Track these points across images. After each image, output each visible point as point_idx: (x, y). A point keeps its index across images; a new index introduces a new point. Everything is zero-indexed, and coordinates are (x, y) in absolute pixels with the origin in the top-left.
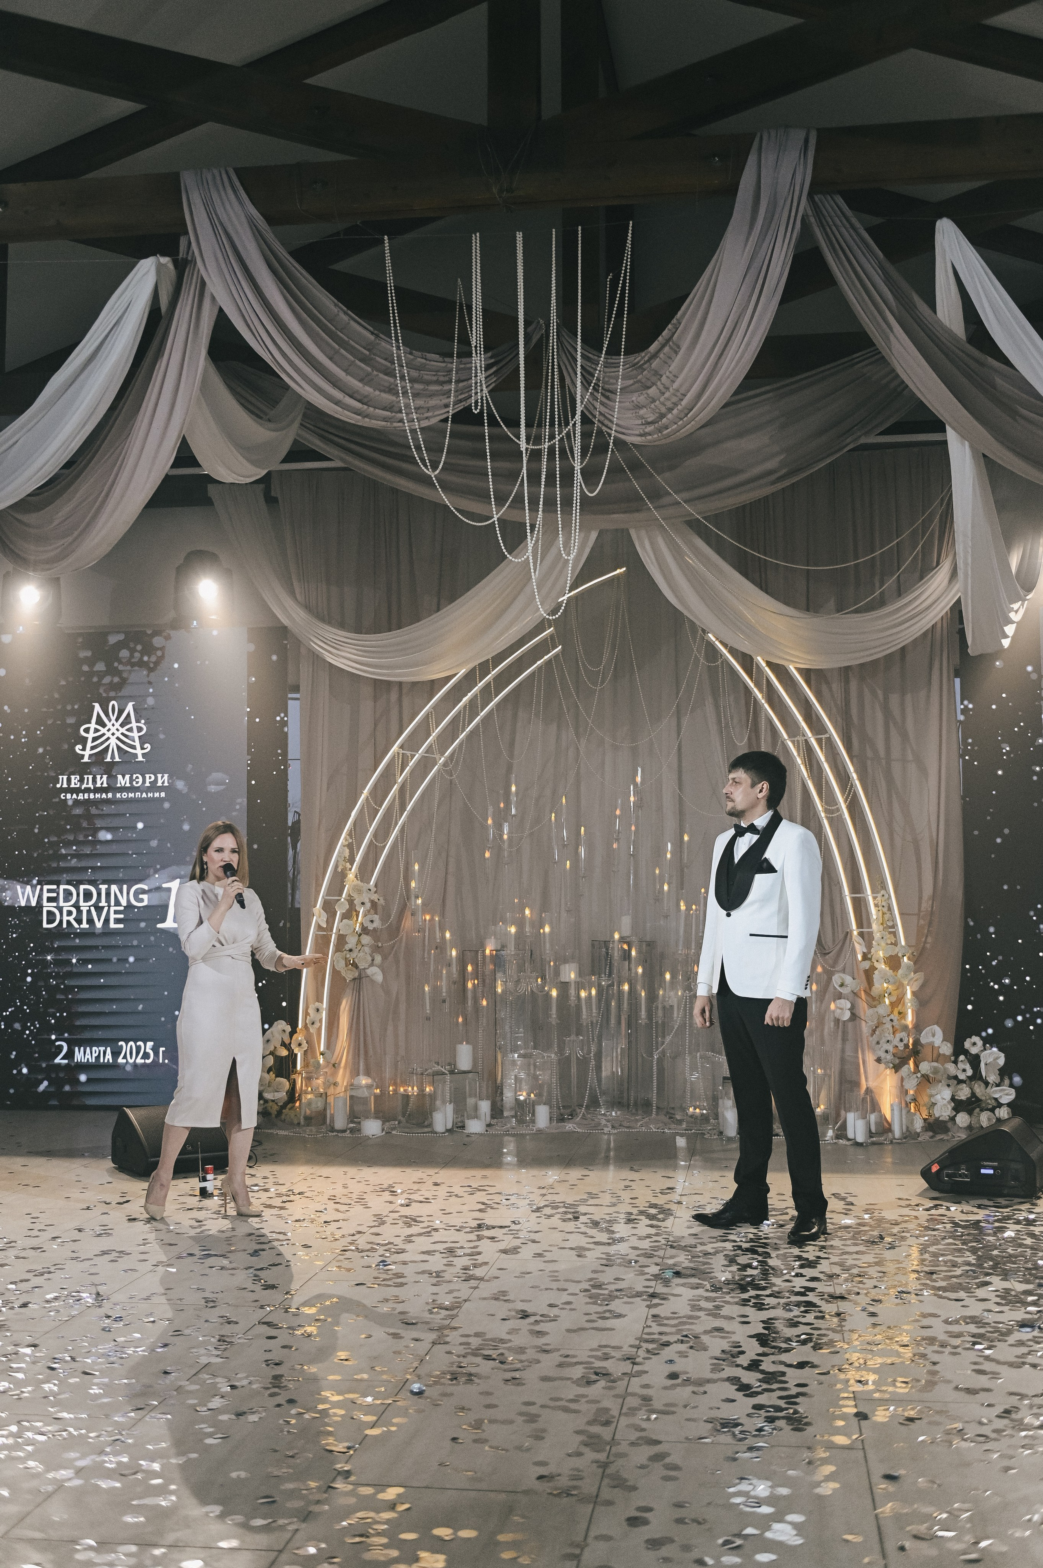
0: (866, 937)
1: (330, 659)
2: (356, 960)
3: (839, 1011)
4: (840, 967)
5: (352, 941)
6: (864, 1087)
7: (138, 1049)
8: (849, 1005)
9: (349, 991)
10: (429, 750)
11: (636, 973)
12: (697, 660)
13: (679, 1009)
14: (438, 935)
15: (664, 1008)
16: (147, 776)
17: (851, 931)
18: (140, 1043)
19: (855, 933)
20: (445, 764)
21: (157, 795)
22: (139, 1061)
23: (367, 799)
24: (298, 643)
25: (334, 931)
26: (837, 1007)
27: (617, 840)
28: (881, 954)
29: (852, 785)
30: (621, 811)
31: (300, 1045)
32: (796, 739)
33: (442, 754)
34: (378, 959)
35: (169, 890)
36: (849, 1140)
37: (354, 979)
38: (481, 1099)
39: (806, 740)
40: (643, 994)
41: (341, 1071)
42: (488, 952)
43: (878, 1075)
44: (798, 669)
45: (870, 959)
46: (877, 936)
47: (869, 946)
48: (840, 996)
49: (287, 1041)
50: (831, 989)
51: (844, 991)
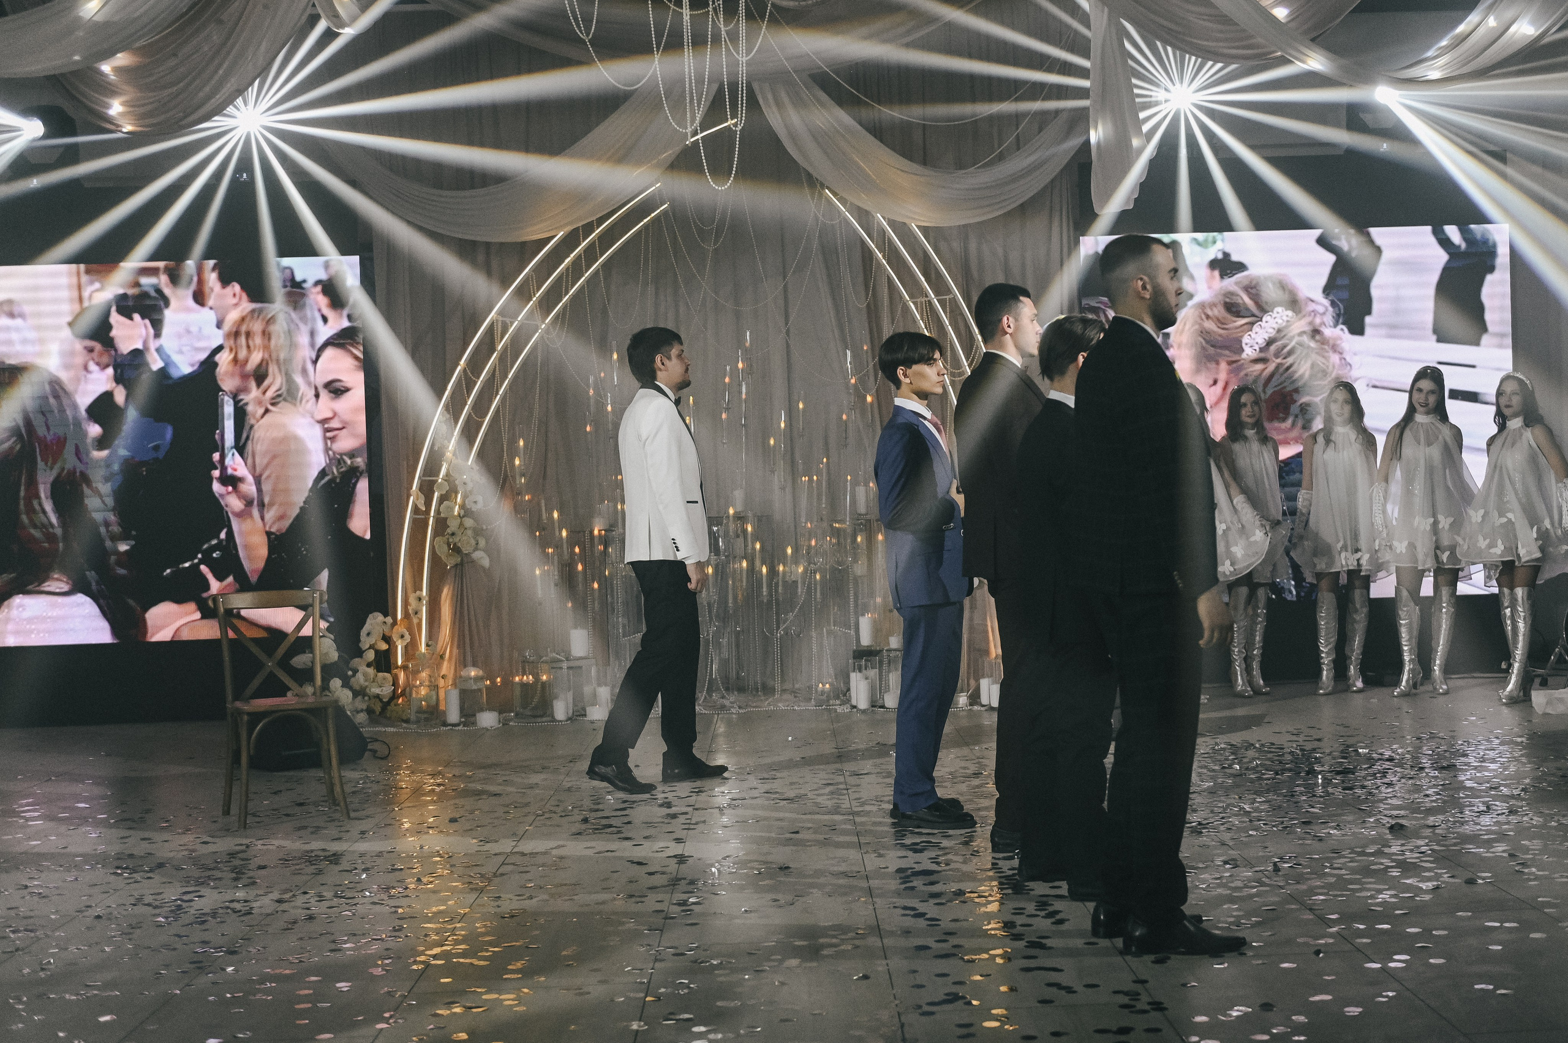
2: (459, 545)
5: (453, 525)
9: (450, 579)
10: (530, 316)
11: (754, 549)
12: (816, 218)
13: (803, 584)
14: (544, 516)
15: (786, 583)
20: (547, 331)
23: (465, 370)
25: (432, 514)
27: (727, 409)
30: (731, 378)
31: (402, 637)
32: (919, 300)
34: (483, 542)
37: (456, 565)
38: (599, 685)
39: (929, 301)
40: (764, 570)
41: (445, 664)
42: (596, 532)
44: (920, 227)
49: (387, 634)
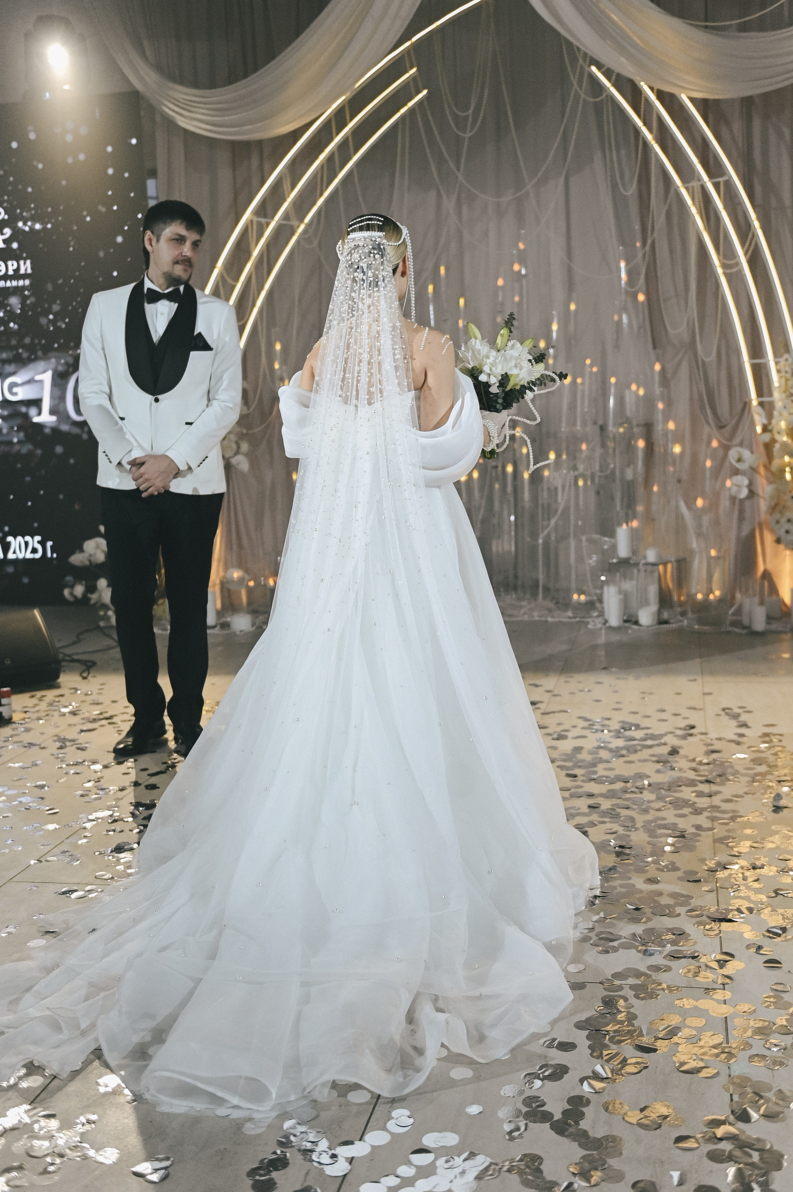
0: (766, 405)
1: (183, 123)
3: (735, 489)
4: (737, 441)
6: (761, 568)
7: (26, 544)
8: (746, 482)
10: (286, 216)
12: (577, 96)
13: (563, 490)
15: (549, 489)
16: (10, 263)
17: (751, 401)
18: (28, 538)
19: (755, 403)
20: (305, 231)
21: (21, 283)
22: (29, 556)
24: (152, 109)
26: (733, 484)
27: (500, 312)
28: (783, 424)
29: (753, 235)
30: (504, 280)
32: (690, 185)
33: (302, 221)
34: (245, 447)
35: (41, 382)
36: (744, 627)
39: (702, 186)
43: (776, 554)
44: (692, 100)
45: (771, 431)
46: (779, 405)
47: (770, 416)
48: (736, 472)
50: (727, 465)
51: (741, 466)
